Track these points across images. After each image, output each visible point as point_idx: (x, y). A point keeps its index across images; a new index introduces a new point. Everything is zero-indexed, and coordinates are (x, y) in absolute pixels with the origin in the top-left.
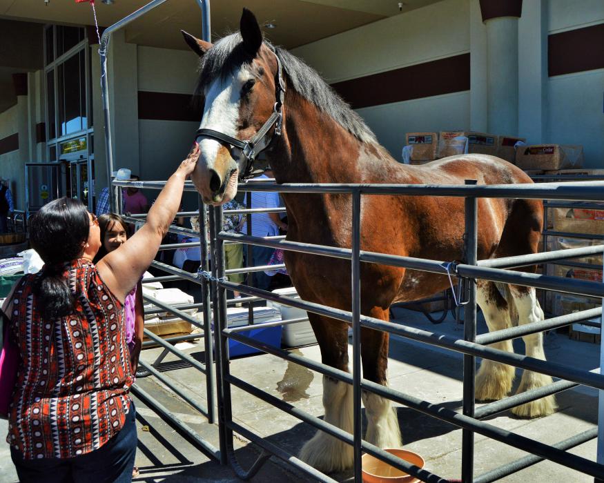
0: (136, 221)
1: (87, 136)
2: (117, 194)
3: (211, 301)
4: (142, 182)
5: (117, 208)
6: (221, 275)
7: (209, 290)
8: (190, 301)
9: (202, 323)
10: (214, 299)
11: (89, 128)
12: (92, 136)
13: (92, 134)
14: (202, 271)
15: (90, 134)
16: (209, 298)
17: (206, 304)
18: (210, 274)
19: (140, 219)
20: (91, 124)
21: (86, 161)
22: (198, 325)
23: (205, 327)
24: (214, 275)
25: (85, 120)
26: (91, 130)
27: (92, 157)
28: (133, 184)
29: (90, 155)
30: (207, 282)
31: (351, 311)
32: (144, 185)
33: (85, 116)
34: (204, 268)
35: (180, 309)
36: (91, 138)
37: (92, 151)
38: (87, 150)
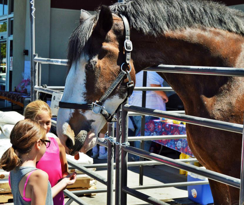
0: (52, 92)
1: (7, 20)
2: (37, 68)
3: (114, 162)
4: (60, 60)
5: (37, 80)
6: (124, 140)
7: (113, 152)
8: (90, 162)
9: (106, 180)
10: (117, 161)
11: (10, 13)
12: (12, 21)
13: (12, 19)
14: (108, 136)
15: (10, 19)
16: (113, 159)
17: (110, 164)
18: (115, 139)
19: (57, 91)
20: (11, 10)
21: (6, 41)
22: (102, 181)
23: (108, 183)
24: (118, 141)
25: (7, 7)
26: (12, 15)
27: (11, 38)
28: (52, 61)
29: (9, 36)
30: (112, 146)
31: (240, 179)
32: (62, 62)
33: (7, 4)
34: (110, 134)
35: (87, 167)
36: (11, 22)
37: (11, 33)
38: (7, 32)
